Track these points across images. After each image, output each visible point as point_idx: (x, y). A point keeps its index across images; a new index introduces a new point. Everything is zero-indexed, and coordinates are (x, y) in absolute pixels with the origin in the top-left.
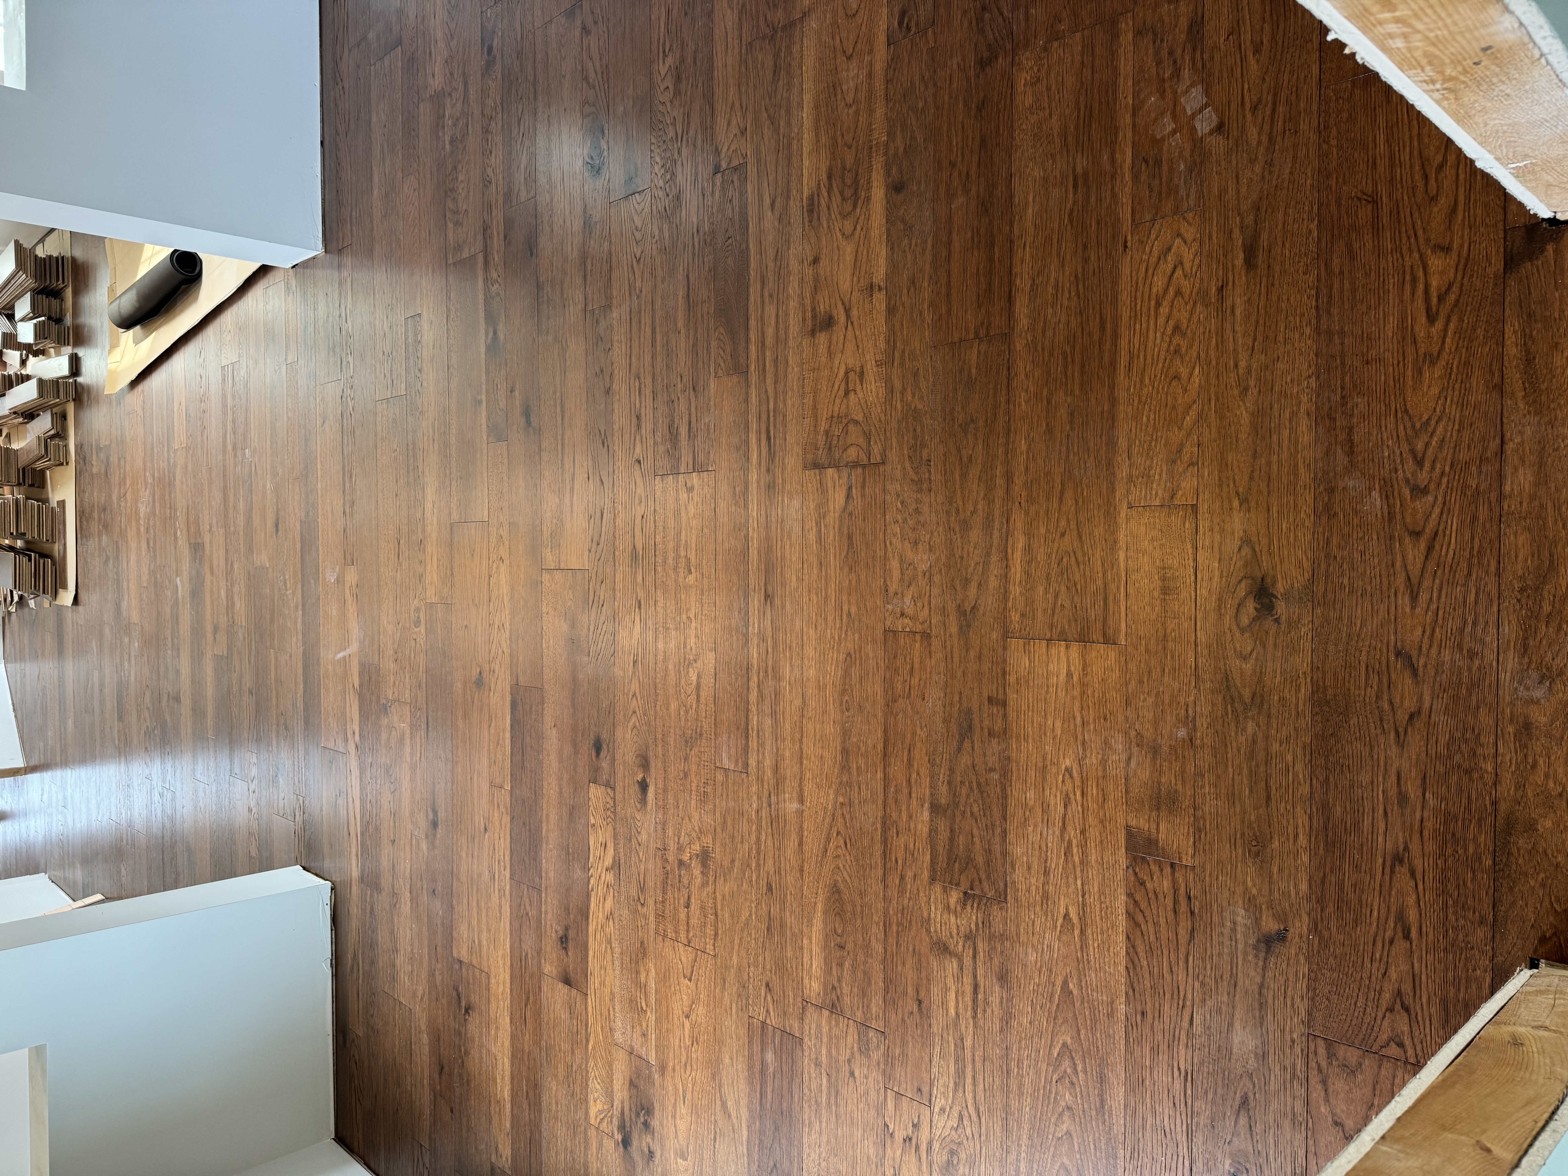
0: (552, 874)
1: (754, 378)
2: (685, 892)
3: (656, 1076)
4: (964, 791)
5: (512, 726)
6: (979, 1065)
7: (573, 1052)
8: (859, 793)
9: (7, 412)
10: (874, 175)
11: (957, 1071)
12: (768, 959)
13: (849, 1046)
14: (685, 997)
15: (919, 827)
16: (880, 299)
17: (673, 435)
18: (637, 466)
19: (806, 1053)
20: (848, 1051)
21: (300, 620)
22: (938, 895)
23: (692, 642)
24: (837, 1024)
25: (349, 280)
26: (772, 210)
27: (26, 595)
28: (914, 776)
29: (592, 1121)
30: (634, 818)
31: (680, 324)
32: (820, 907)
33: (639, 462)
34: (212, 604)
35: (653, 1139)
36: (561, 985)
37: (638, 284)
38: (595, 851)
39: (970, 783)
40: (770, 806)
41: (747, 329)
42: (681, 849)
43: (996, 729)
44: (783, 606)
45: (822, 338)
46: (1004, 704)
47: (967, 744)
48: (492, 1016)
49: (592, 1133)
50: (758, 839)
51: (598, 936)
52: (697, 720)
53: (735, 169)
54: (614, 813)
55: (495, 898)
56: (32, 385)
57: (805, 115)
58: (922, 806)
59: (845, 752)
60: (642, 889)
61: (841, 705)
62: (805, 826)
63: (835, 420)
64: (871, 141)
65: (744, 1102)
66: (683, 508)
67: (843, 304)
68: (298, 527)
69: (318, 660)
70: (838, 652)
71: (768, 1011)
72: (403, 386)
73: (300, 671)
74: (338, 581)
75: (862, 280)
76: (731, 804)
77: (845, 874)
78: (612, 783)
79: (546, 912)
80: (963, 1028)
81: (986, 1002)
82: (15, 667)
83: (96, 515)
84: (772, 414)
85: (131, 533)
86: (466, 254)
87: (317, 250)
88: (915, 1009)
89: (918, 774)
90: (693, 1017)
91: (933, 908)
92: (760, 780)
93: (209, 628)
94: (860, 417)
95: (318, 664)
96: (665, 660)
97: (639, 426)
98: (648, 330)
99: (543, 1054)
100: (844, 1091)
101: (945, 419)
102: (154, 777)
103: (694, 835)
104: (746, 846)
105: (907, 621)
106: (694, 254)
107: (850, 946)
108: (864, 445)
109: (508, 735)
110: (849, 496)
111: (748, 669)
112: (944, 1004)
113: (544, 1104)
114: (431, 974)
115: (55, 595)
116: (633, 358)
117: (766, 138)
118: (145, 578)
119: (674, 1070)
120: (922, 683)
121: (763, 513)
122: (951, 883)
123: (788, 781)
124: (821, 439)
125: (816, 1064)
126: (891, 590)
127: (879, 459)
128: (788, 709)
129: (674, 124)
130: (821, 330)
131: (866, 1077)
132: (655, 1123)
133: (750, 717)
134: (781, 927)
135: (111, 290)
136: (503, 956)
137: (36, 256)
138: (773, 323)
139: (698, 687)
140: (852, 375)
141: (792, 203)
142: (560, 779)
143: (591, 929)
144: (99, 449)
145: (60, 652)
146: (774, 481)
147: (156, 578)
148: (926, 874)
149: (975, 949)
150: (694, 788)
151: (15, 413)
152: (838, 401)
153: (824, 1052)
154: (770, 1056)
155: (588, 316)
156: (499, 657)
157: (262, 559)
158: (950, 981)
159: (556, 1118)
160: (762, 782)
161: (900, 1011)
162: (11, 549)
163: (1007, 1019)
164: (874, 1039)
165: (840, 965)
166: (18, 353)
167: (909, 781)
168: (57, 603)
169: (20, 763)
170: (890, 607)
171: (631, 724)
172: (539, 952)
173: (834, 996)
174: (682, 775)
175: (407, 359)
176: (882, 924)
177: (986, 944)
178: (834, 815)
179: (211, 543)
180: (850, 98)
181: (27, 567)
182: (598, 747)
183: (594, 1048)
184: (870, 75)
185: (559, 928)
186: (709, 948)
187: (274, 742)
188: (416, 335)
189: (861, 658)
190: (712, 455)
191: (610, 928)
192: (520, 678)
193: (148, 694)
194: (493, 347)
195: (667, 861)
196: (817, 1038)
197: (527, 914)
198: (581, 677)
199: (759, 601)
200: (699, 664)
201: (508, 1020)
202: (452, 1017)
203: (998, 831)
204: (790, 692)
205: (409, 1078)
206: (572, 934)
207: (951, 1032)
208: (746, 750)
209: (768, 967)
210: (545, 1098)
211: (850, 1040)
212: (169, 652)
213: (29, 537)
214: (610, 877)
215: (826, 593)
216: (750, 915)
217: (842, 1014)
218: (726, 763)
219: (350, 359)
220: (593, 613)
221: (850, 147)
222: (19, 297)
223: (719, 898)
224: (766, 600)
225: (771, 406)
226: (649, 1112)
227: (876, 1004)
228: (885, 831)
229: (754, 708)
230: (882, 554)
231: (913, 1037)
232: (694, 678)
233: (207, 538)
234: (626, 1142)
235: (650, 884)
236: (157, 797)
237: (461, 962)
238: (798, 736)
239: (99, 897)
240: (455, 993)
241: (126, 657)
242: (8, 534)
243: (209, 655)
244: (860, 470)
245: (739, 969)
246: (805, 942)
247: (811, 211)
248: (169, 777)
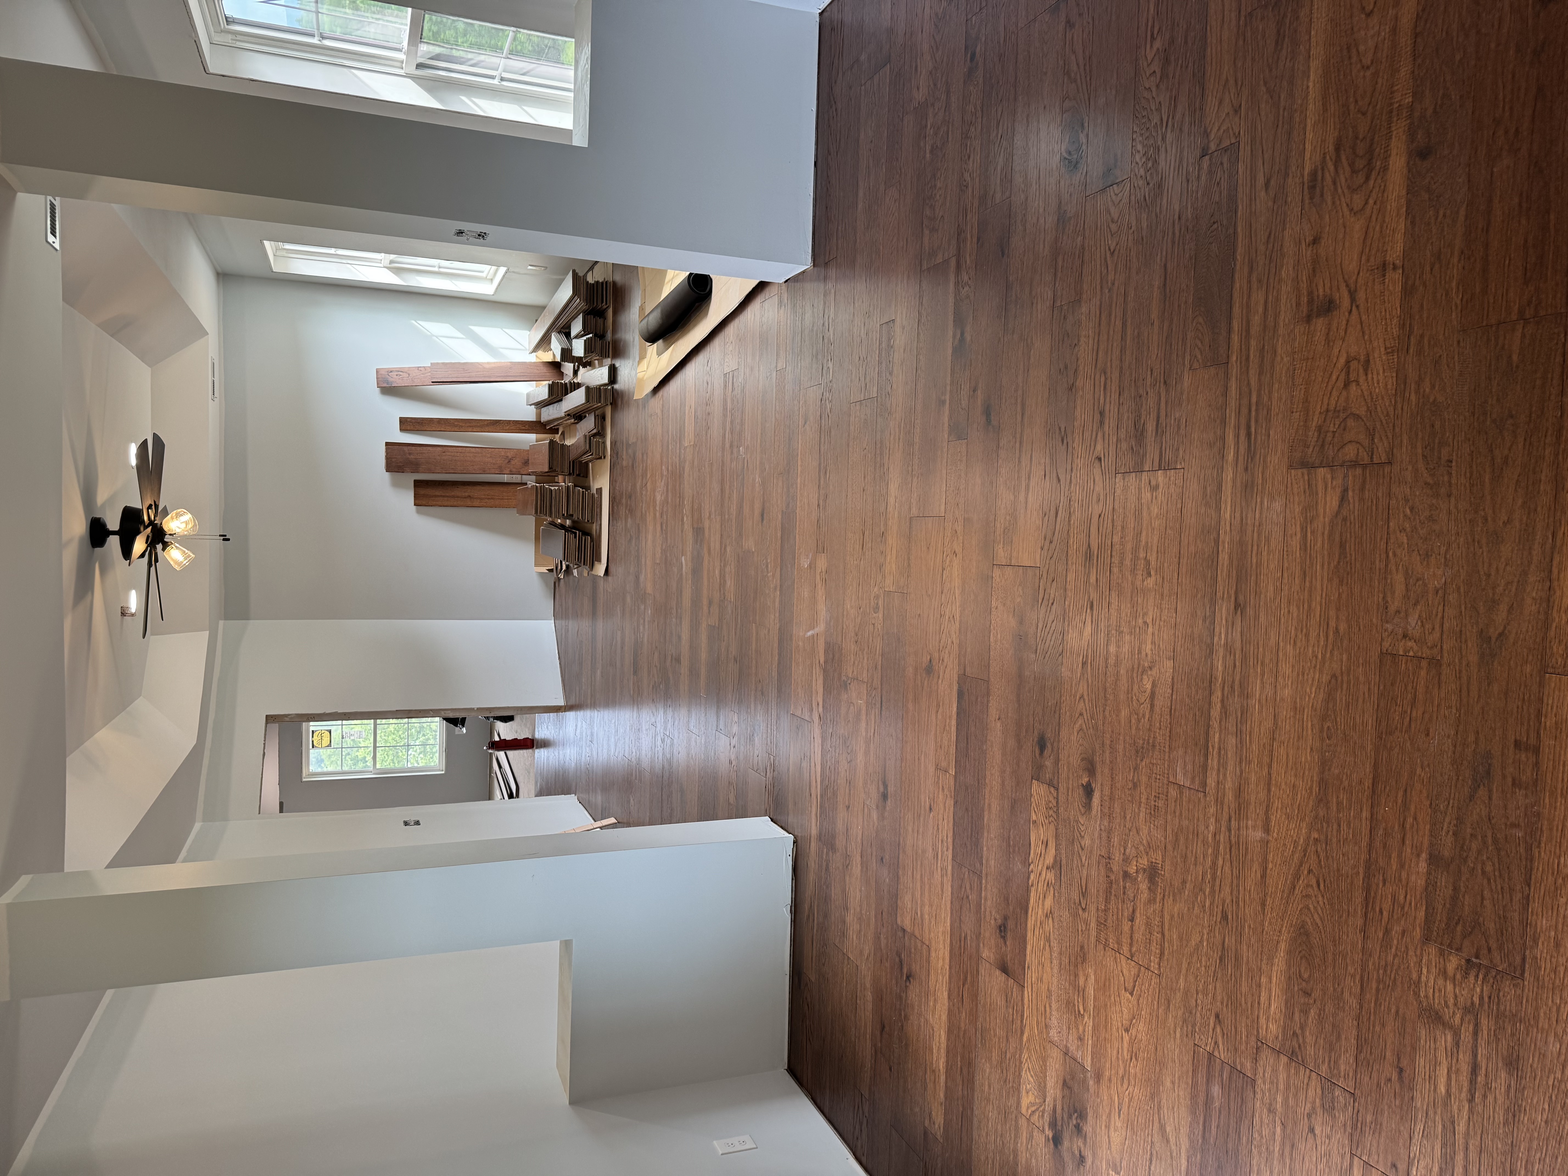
0: (992, 863)
1: (1234, 371)
2: (1130, 906)
3: (1091, 1083)
4: (1474, 846)
5: (958, 714)
6: (1473, 1155)
7: (1007, 1040)
8: (1339, 831)
9: (563, 415)
10: (1394, 142)
11: (1444, 1156)
12: (1219, 991)
13: (1310, 1099)
14: (1125, 1011)
15: (1413, 878)
16: (1395, 279)
17: (1139, 434)
18: (1097, 464)
19: (1259, 1096)
20: (1309, 1105)
21: (777, 600)
22: (1432, 957)
23: (1148, 648)
24: (1297, 1073)
25: (833, 291)
26: (1267, 189)
27: (571, 565)
28: (1410, 820)
29: (1024, 1111)
30: (1077, 821)
31: (1154, 315)
32: (1283, 946)
33: (1100, 459)
34: (709, 581)
35: (1085, 1144)
36: (998, 972)
37: (1111, 277)
38: (1036, 849)
39: (1484, 837)
40: (1230, 830)
41: (1230, 318)
42: (1126, 860)
43: (1524, 778)
44: (1257, 618)
45: (1320, 324)
46: (1537, 750)
47: (1482, 792)
48: (932, 989)
49: (1023, 1122)
50: (1214, 864)
51: (1037, 932)
52: (1150, 730)
53: (1226, 150)
54: (1057, 812)
55: (937, 876)
56: (582, 390)
57: (1311, 84)
58: (1418, 855)
59: (1323, 783)
60: (1084, 894)
61: (1321, 731)
62: (1270, 857)
63: (1330, 414)
64: (1392, 104)
65: (1184, 1131)
66: (1145, 507)
67: (1347, 286)
68: (780, 517)
69: (791, 636)
70: (1321, 672)
71: (1216, 1043)
72: (875, 389)
73: (776, 645)
74: (810, 566)
75: (1372, 259)
76: (1185, 823)
77: (1316, 916)
78: (1055, 782)
79: (986, 899)
80: (1455, 1108)
81: (1487, 1086)
82: (563, 623)
83: (624, 501)
84: (1253, 408)
85: (649, 518)
86: (939, 259)
87: (805, 264)
88: (1395, 1076)
89: (1415, 819)
90: (1133, 1032)
91: (1425, 971)
92: (1219, 801)
93: (705, 602)
94: (1362, 412)
95: (791, 640)
96: (1117, 664)
97: (1102, 423)
98: (1119, 323)
99: (978, 1035)
100: (1301, 1146)
101: (1473, 414)
102: (658, 725)
103: (1142, 848)
104: (1200, 869)
105: (1410, 644)
106: (1173, 242)
107: (1317, 994)
108: (1366, 443)
109: (954, 722)
110: (1343, 499)
111: (1211, 682)
112: (1432, 1079)
113: (977, 1083)
114: (877, 938)
115: (592, 566)
116: (1100, 353)
117: (1263, 113)
118: (658, 555)
119: (1110, 1080)
120: (1427, 716)
121: (1238, 515)
122: (1450, 946)
123: (1252, 807)
124: (1312, 434)
125: (1269, 1111)
126: (1392, 608)
127: (1384, 458)
128: (1256, 730)
129: (1159, 110)
130: (1318, 316)
131: (1329, 1137)
132: (1088, 1128)
133: (1211, 733)
134: (1236, 959)
135: (642, 309)
136: (944, 933)
137: (588, 282)
138: (1261, 310)
139: (1153, 695)
140: (1354, 365)
141: (1290, 180)
142: (1003, 772)
143: (1030, 923)
144: (628, 445)
145: (594, 614)
146: (1253, 482)
147: (666, 557)
148: (1418, 933)
149: (1476, 1025)
150: (1143, 800)
151: (568, 415)
152: (1335, 393)
153: (1279, 1099)
154: (1216, 1090)
155: (1055, 312)
156: (949, 647)
157: (750, 544)
158: (1441, 1056)
159: (988, 1100)
160: (1222, 804)
161: (1374, 1075)
162: (562, 527)
163: (1513, 1113)
164: (1341, 1099)
165: (1305, 1012)
166: (572, 365)
167: (1403, 826)
168: (593, 573)
169: (561, 702)
170: (1389, 626)
171: (1077, 726)
172: (978, 935)
173: (1295, 1043)
174: (1130, 785)
175: (880, 363)
176: (1358, 978)
177: (1492, 1023)
178: (1305, 851)
179: (710, 528)
180: (1367, 61)
181: (573, 542)
182: (1042, 744)
183: (1028, 1040)
184: (1394, 30)
185: (998, 917)
186: (1154, 966)
187: (752, 706)
188: (889, 340)
189: (1349, 682)
190: (1181, 452)
191: (1049, 925)
192: (968, 669)
193: (656, 654)
194: (959, 349)
195: (1111, 870)
196: (1272, 1082)
197: (968, 897)
198: (1027, 673)
199: (1228, 610)
200: (1154, 672)
201: (946, 994)
202: (894, 982)
203: (1518, 896)
204: (1260, 712)
205: (853, 1029)
206: (1010, 924)
207: (1439, 1112)
208: (1205, 768)
209: (1219, 998)
210: (978, 1078)
211: (1311, 1093)
212: (674, 620)
213: (575, 517)
214: (1050, 876)
215: (1310, 606)
216: (1201, 941)
217: (1304, 1064)
218: (1181, 779)
219: (830, 365)
220: (1043, 611)
221: (1364, 114)
222: (574, 317)
223: (1167, 917)
224: (1236, 609)
225: (1254, 399)
226: (1082, 1116)
227: (1346, 1062)
228: (1368, 876)
229: (1215, 724)
230: (1383, 566)
231: (1390, 1107)
232: (1149, 686)
233: (707, 524)
234: (1057, 1140)
235: (1093, 890)
236: (659, 742)
237: (904, 931)
238: (1266, 760)
239: (612, 820)
240: (897, 960)
241: (642, 621)
242: (561, 515)
243: (704, 625)
244: (1359, 471)
245: (1186, 993)
246: (1264, 980)
247: (1312, 188)
248: (669, 726)
